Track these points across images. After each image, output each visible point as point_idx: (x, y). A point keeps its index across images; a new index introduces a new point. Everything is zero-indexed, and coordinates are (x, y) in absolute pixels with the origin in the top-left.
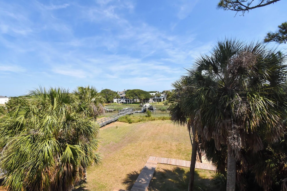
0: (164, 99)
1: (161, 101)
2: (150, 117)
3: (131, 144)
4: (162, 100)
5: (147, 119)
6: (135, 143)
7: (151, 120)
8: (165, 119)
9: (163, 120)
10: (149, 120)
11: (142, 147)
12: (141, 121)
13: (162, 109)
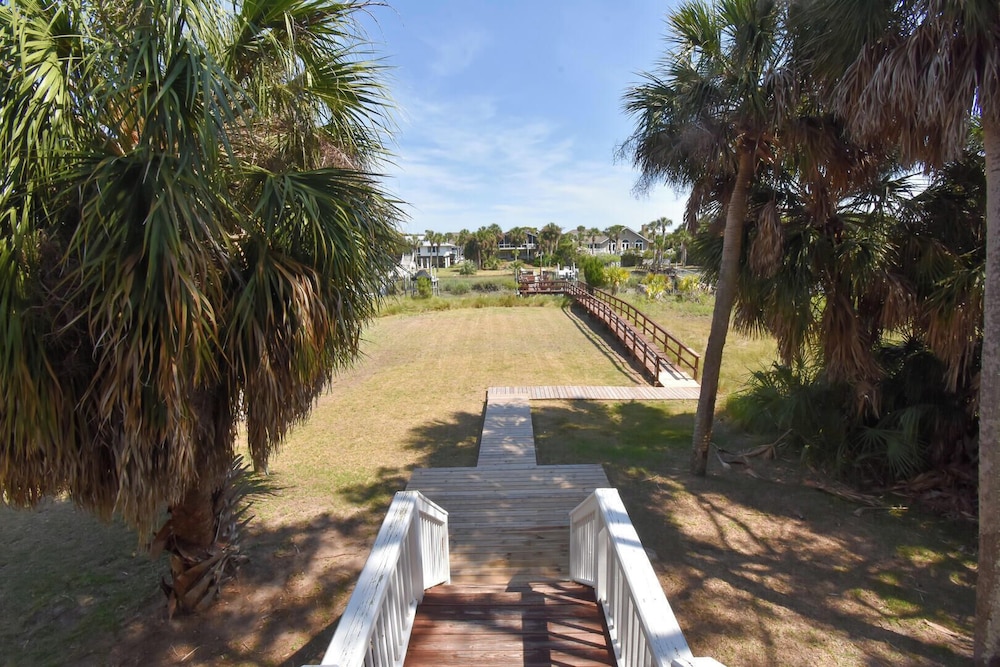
0: (452, 257)
1: (442, 265)
2: (427, 300)
3: (395, 367)
4: (447, 262)
5: (420, 304)
6: (411, 364)
7: (437, 309)
8: (486, 305)
9: (478, 307)
10: (429, 308)
11: (443, 370)
12: (400, 311)
13: (454, 286)
